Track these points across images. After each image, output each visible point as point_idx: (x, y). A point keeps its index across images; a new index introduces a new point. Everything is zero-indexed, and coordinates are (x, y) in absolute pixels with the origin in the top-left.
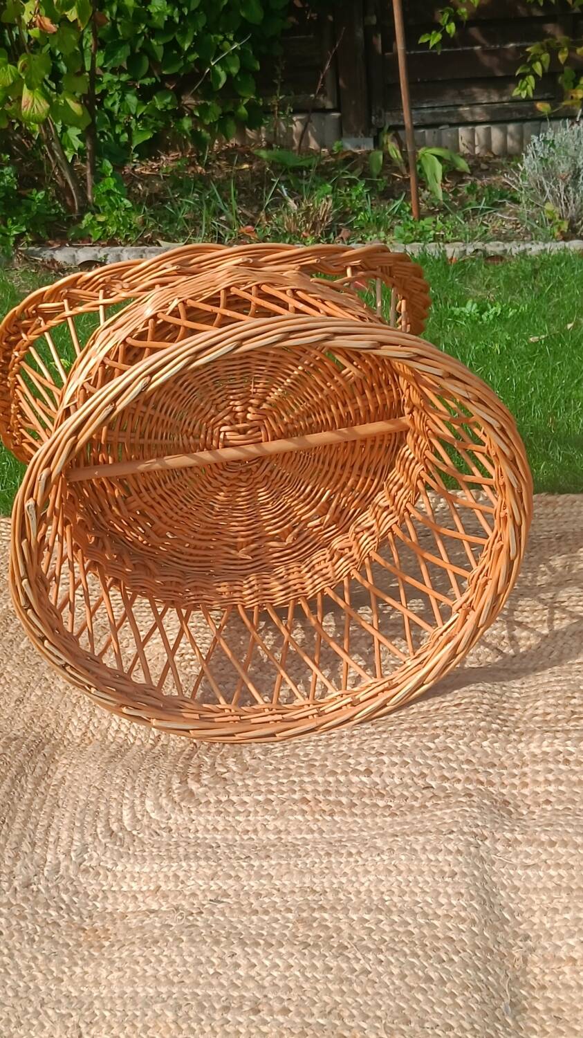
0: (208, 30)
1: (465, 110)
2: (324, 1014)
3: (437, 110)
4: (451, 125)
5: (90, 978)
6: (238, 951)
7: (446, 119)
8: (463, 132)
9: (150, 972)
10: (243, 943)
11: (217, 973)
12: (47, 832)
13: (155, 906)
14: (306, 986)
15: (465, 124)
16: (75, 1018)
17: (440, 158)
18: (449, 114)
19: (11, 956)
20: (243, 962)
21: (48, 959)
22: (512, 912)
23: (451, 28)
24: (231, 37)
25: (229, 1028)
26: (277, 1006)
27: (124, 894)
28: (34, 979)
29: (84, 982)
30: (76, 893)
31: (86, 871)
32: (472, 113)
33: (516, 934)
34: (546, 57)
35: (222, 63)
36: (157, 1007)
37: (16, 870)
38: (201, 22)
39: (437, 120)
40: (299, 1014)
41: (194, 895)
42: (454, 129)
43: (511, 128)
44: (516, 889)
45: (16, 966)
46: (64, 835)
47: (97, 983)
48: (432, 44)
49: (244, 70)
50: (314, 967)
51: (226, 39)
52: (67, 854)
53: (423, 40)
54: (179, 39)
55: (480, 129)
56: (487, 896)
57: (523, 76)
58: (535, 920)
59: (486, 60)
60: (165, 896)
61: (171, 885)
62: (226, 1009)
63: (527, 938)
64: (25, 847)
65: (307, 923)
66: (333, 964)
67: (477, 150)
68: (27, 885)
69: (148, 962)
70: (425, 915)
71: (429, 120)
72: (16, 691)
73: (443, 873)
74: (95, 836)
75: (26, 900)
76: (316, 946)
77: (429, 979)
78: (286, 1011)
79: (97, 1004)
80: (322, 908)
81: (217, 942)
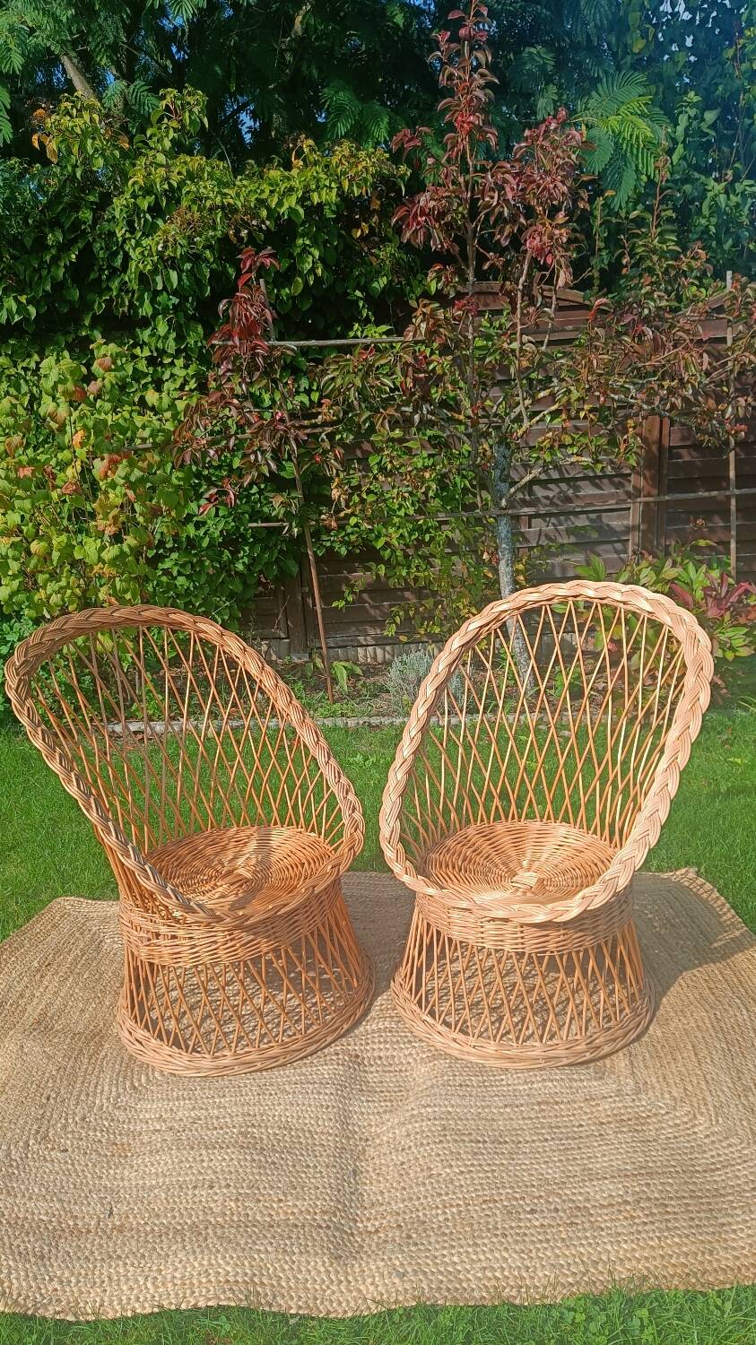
1: (361, 639)
2: (249, 1188)
3: (345, 638)
4: (353, 647)
5: (118, 1177)
6: (204, 1152)
7: (349, 643)
8: (360, 651)
9: (153, 1171)
10: (207, 1148)
11: (191, 1167)
12: (96, 1087)
13: (158, 1127)
14: (240, 1170)
15: (362, 646)
16: (109, 1199)
17: (345, 668)
18: (351, 641)
19: (73, 1165)
20: (206, 1159)
21: (94, 1165)
22: (359, 1126)
23: (350, 598)
24: (224, 599)
25: (196, 1200)
26: (223, 1183)
27: (141, 1121)
28: (86, 1177)
29: (115, 1179)
30: (113, 1120)
31: (119, 1108)
32: (365, 640)
33: (361, 1139)
35: (219, 613)
36: (156, 1191)
37: (77, 1111)
39: (345, 644)
40: (235, 1187)
41: (181, 1120)
42: (355, 649)
43: (388, 648)
44: (362, 1113)
45: (76, 1171)
46: (106, 1088)
47: (122, 1179)
48: (339, 607)
50: (246, 1159)
51: (221, 600)
52: (108, 1099)
53: (333, 605)
55: (370, 649)
56: (344, 1120)
57: (389, 624)
58: (373, 1130)
59: (372, 612)
60: (165, 1121)
61: (169, 1115)
62: (195, 1187)
63: (367, 1140)
64: (82, 1098)
65: (244, 1135)
66: (256, 1158)
67: (368, 662)
68: (83, 1119)
69: (153, 1165)
70: (310, 1132)
71: (338, 644)
72: (81, 1005)
73: (322, 1106)
74: (125, 1089)
75: (83, 1128)
76: (248, 1148)
77: (308, 1166)
78: (228, 1186)
79: (122, 1191)
80: (253, 1126)
81: (192, 1148)
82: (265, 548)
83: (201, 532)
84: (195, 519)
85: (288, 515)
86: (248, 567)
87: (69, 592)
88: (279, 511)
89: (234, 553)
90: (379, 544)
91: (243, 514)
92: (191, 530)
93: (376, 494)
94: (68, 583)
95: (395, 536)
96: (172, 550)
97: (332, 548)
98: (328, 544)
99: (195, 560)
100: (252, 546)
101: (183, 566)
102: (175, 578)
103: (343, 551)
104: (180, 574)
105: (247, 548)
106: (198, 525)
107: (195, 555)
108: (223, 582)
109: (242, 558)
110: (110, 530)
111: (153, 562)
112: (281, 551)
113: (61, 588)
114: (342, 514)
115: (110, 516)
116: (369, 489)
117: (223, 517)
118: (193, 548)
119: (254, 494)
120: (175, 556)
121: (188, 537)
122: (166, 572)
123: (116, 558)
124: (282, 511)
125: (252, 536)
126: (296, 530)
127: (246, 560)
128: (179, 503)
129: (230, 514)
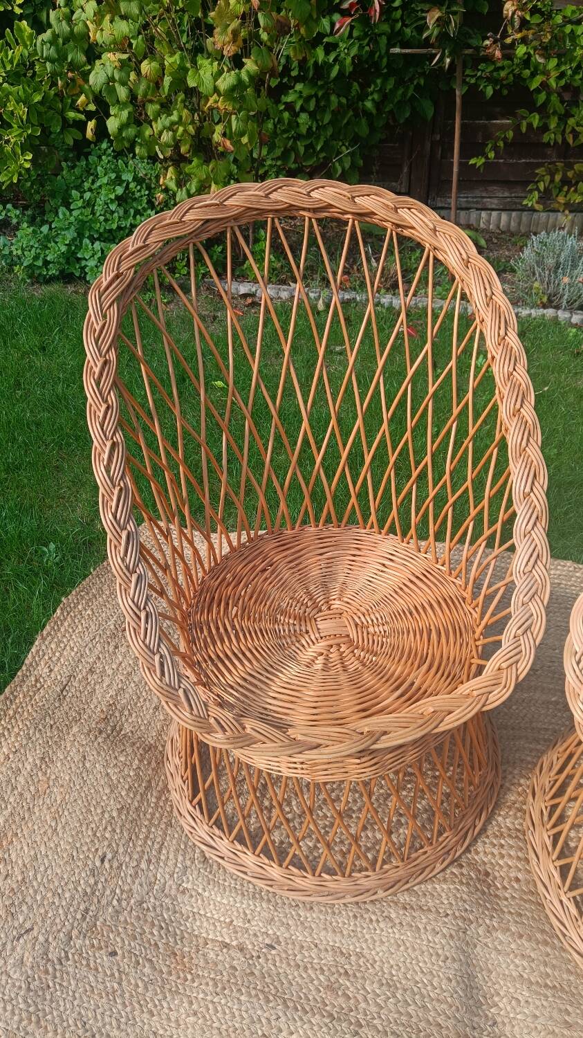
0: (334, 137)
1: (488, 201)
3: (469, 199)
4: (477, 209)
7: (475, 206)
8: (484, 214)
15: (486, 209)
18: (477, 202)
23: (492, 155)
24: (347, 144)
32: (491, 203)
34: (548, 178)
35: (340, 161)
38: (329, 132)
39: (469, 206)
42: (479, 212)
43: (514, 214)
48: (478, 165)
49: (353, 166)
51: (343, 145)
53: (472, 162)
54: (314, 143)
55: (494, 214)
57: (531, 191)
67: (491, 227)
71: (464, 205)
82: (400, 83)
83: (331, 58)
84: (325, 40)
85: (443, 36)
86: (378, 105)
87: (181, 129)
88: (432, 30)
89: (363, 86)
90: (535, 85)
91: (380, 35)
92: (320, 53)
93: (542, 14)
94: (180, 118)
95: (554, 74)
96: (298, 79)
97: (476, 85)
98: (473, 81)
99: (320, 94)
100: (385, 78)
101: (308, 99)
102: (297, 115)
103: (489, 91)
104: (303, 109)
105: (379, 81)
106: (330, 48)
107: (322, 87)
108: (348, 123)
109: (372, 93)
110: (229, 50)
111: (276, 94)
112: (418, 87)
113: (173, 123)
114: (508, 41)
115: (230, 29)
116: (535, 6)
117: (358, 38)
118: (319, 79)
119: (396, 9)
120: (299, 87)
121: (316, 63)
122: (289, 107)
123: (233, 89)
124: (436, 33)
125: (388, 66)
126: (448, 60)
127: (376, 96)
128: (311, 16)
129: (366, 35)
